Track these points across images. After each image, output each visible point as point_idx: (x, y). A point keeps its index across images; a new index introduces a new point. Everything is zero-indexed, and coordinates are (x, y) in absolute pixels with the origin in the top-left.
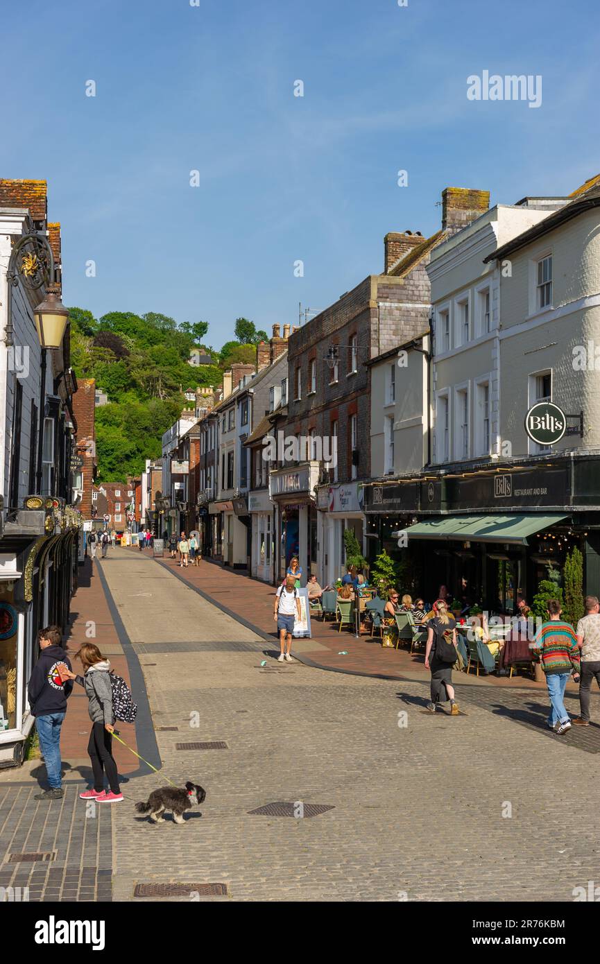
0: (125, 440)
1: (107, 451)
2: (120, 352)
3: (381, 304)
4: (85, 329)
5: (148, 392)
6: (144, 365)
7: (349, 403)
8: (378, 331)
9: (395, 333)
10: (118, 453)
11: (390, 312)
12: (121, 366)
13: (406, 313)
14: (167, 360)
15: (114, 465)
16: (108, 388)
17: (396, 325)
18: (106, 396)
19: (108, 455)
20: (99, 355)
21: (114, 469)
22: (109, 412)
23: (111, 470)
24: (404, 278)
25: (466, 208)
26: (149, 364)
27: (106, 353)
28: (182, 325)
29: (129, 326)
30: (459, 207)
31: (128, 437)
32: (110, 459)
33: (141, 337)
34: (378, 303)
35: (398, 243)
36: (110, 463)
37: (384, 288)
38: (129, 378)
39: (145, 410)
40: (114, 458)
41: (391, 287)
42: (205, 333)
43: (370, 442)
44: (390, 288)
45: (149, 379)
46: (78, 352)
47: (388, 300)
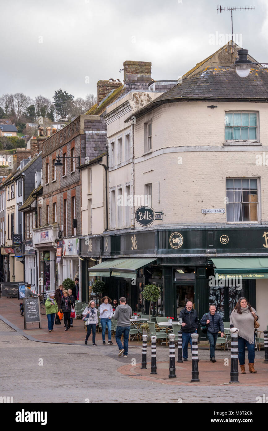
3: (86, 132)
7: (72, 189)
8: (84, 148)
9: (96, 149)
11: (92, 136)
13: (102, 137)
17: (96, 144)
24: (100, 116)
25: (137, 73)
30: (132, 73)
34: (85, 131)
35: (105, 87)
37: (88, 122)
41: (93, 121)
43: (82, 214)
44: (92, 123)
47: (91, 129)
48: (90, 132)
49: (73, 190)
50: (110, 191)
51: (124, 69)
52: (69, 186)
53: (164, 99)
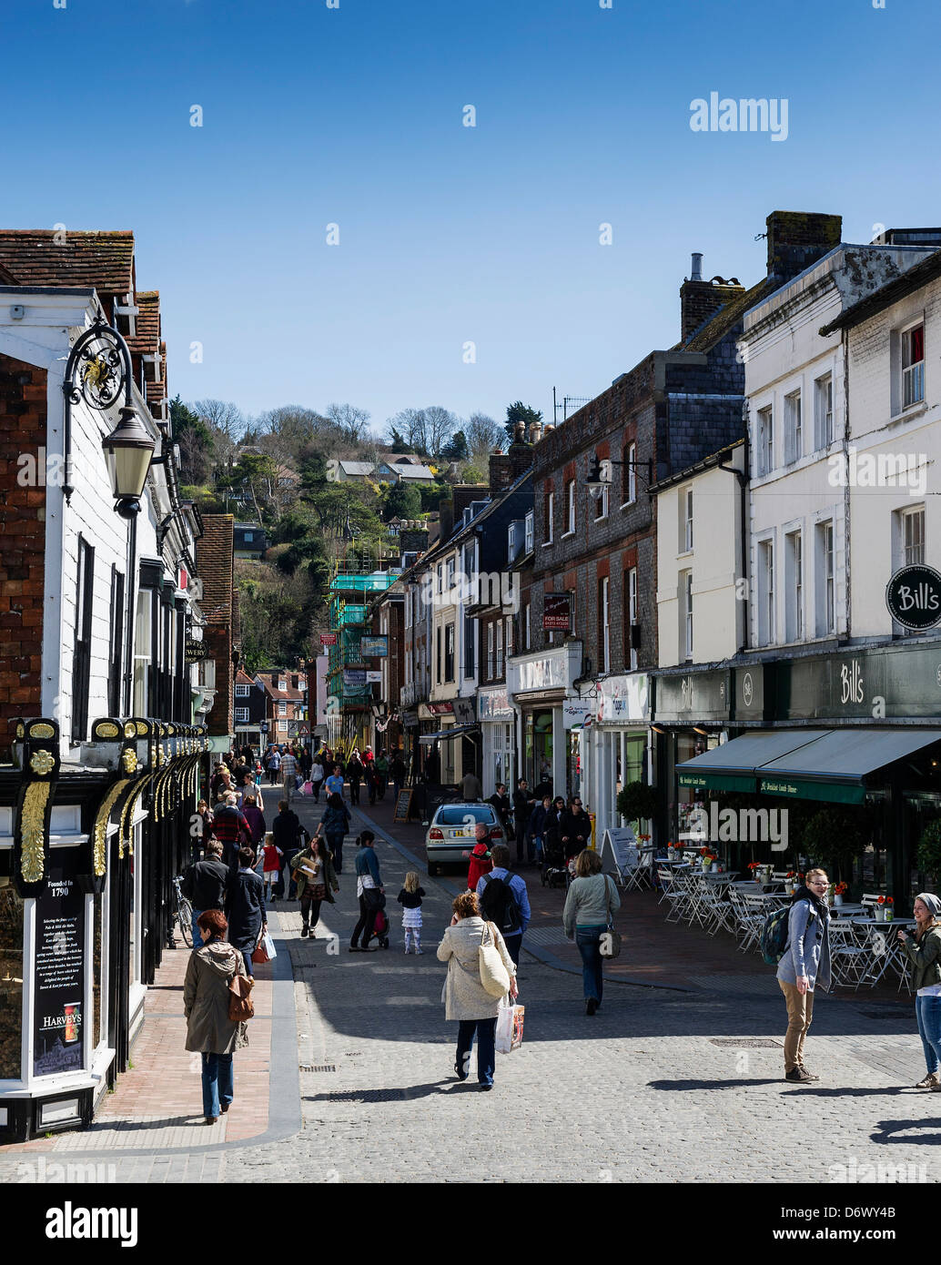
3: (671, 396)
7: (625, 550)
8: (666, 438)
9: (694, 440)
11: (686, 406)
13: (712, 409)
17: (697, 428)
24: (708, 354)
25: (804, 243)
30: (792, 241)
34: (667, 394)
37: (676, 370)
41: (688, 368)
43: (657, 612)
44: (685, 371)
47: (683, 388)
48: (682, 396)
49: (629, 551)
50: (754, 541)
51: (768, 235)
52: (616, 541)
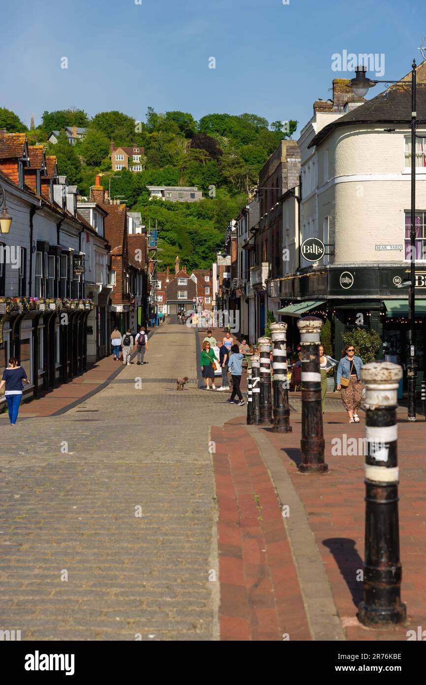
0: (216, 231)
1: (201, 241)
2: (214, 152)
3: (288, 160)
4: (187, 130)
5: (238, 188)
6: (233, 164)
8: (286, 178)
10: (210, 243)
11: (295, 165)
12: (213, 165)
14: (255, 158)
15: (207, 254)
16: (203, 185)
18: (201, 193)
19: (201, 245)
20: (195, 156)
21: (207, 257)
22: (203, 208)
23: (204, 258)
25: (347, 92)
26: (238, 163)
27: (202, 154)
28: (274, 124)
29: (226, 127)
30: (342, 92)
31: (219, 229)
32: (203, 249)
33: (235, 137)
34: (286, 159)
35: (322, 109)
36: (203, 252)
38: (221, 175)
39: (233, 204)
40: (206, 248)
42: (295, 130)
43: (282, 251)
45: (238, 176)
46: (177, 154)
48: (293, 160)
53: (346, 120)
